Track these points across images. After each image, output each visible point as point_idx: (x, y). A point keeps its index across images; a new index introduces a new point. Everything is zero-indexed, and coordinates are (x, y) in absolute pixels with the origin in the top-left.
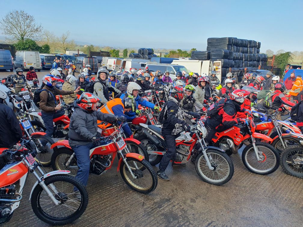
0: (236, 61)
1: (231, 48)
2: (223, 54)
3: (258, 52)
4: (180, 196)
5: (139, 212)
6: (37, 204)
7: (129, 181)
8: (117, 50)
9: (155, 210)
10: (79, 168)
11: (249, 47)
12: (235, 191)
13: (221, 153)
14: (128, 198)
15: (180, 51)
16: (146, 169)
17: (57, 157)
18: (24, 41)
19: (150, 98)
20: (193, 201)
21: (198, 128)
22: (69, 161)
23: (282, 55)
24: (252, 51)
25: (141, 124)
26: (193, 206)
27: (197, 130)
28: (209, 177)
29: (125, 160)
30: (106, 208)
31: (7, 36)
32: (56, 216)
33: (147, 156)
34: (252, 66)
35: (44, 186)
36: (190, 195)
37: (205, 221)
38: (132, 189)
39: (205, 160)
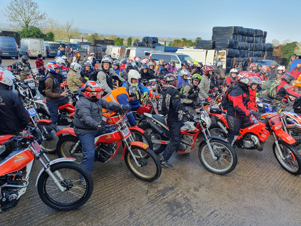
0: (242, 51)
1: (237, 38)
2: (228, 43)
3: (264, 42)
4: (184, 184)
5: (143, 199)
6: (44, 190)
7: (133, 169)
8: (121, 38)
9: (158, 198)
10: (84, 155)
11: (255, 36)
12: (238, 181)
13: (224, 143)
14: (132, 185)
15: (184, 39)
16: (151, 158)
17: (62, 145)
18: (29, 29)
19: (155, 87)
20: (196, 189)
21: (202, 118)
22: (74, 148)
23: (288, 44)
24: (258, 40)
25: (145, 114)
26: (196, 194)
27: (201, 119)
28: (212, 167)
29: (129, 148)
30: (110, 195)
31: (12, 23)
32: (62, 202)
33: (151, 145)
34: (257, 56)
35: (50, 173)
36: (193, 183)
37: (209, 210)
38: (137, 177)
39: (209, 149)
